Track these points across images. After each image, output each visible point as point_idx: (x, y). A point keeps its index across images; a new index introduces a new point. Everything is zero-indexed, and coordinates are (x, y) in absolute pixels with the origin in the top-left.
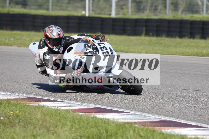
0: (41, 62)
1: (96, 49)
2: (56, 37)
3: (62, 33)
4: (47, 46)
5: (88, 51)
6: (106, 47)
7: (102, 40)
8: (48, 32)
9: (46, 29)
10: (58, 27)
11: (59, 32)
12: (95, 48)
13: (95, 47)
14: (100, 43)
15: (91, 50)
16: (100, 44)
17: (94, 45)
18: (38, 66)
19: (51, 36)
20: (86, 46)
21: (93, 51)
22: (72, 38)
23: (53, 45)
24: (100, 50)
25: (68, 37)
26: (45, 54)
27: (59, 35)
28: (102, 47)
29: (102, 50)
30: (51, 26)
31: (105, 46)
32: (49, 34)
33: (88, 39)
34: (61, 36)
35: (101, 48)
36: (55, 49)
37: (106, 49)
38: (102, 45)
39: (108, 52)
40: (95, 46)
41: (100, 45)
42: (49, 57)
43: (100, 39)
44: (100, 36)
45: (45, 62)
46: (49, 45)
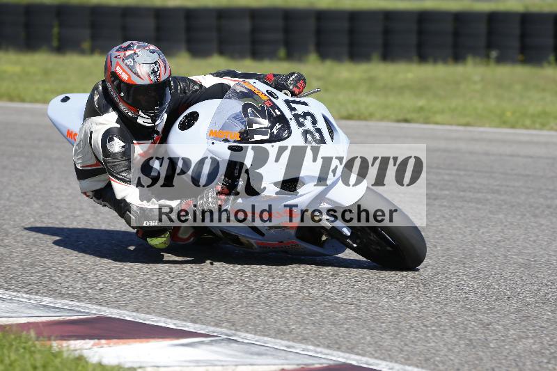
0: (93, 161)
1: (282, 119)
2: (147, 82)
3: (165, 67)
4: (116, 109)
5: (255, 126)
6: (312, 116)
7: (297, 91)
8: (118, 64)
9: (114, 52)
10: (152, 47)
11: (155, 63)
12: (278, 116)
13: (278, 113)
14: (294, 102)
15: (265, 123)
16: (293, 105)
17: (275, 107)
18: (82, 175)
19: (129, 78)
20: (249, 110)
21: (271, 128)
22: (195, 83)
23: (136, 106)
24: (293, 124)
25: (184, 79)
26: (108, 136)
27: (154, 72)
28: (300, 116)
29: (301, 125)
30: (129, 43)
31: (312, 112)
32: (124, 71)
33: (253, 89)
34: (163, 78)
35: (296, 117)
36: (144, 120)
37: (314, 122)
38: (300, 109)
39: (319, 131)
40: (276, 111)
41: (294, 109)
42: (123, 144)
43: (291, 87)
44: (291, 79)
45: (109, 163)
46: (122, 107)
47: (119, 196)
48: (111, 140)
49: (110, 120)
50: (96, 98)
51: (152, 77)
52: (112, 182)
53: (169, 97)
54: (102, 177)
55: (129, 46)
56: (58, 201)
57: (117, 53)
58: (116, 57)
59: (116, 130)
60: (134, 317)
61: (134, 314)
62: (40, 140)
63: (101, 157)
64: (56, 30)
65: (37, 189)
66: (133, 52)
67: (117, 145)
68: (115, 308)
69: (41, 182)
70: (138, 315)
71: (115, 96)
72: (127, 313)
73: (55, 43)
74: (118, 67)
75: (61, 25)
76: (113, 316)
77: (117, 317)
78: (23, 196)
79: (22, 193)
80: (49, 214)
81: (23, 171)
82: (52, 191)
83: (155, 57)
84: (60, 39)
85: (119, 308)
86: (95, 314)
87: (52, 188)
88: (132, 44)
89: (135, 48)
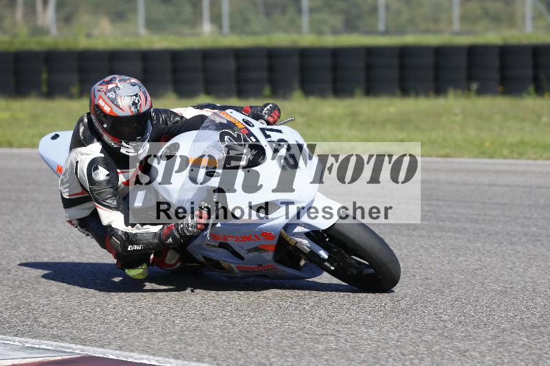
23: (120, 137)
36: (126, 150)
42: (108, 173)
43: (266, 116)
44: (266, 109)
45: (95, 191)
46: (106, 137)
47: (105, 222)
48: (96, 168)
49: (94, 150)
50: (82, 129)
51: (133, 109)
52: (98, 209)
53: (150, 128)
54: (88, 205)
55: (111, 80)
56: (43, 243)
57: (100, 87)
58: (99, 91)
59: (100, 160)
60: (117, 355)
61: (118, 352)
62: (27, 184)
63: (87, 185)
64: (44, 76)
65: (24, 233)
66: (115, 85)
67: (102, 174)
68: (99, 347)
69: (28, 225)
70: (122, 352)
71: (99, 127)
72: (110, 351)
73: (44, 89)
74: (101, 100)
75: (50, 71)
76: (97, 355)
77: (101, 356)
78: (9, 240)
79: (10, 237)
80: (35, 256)
81: (10, 215)
82: (38, 234)
83: (136, 90)
84: (49, 85)
85: (103, 347)
86: (79, 354)
87: (39, 231)
88: (114, 78)
89: (117, 82)
